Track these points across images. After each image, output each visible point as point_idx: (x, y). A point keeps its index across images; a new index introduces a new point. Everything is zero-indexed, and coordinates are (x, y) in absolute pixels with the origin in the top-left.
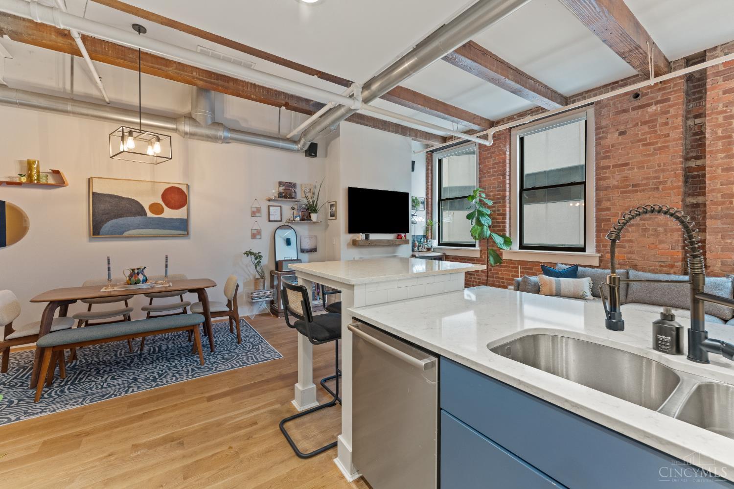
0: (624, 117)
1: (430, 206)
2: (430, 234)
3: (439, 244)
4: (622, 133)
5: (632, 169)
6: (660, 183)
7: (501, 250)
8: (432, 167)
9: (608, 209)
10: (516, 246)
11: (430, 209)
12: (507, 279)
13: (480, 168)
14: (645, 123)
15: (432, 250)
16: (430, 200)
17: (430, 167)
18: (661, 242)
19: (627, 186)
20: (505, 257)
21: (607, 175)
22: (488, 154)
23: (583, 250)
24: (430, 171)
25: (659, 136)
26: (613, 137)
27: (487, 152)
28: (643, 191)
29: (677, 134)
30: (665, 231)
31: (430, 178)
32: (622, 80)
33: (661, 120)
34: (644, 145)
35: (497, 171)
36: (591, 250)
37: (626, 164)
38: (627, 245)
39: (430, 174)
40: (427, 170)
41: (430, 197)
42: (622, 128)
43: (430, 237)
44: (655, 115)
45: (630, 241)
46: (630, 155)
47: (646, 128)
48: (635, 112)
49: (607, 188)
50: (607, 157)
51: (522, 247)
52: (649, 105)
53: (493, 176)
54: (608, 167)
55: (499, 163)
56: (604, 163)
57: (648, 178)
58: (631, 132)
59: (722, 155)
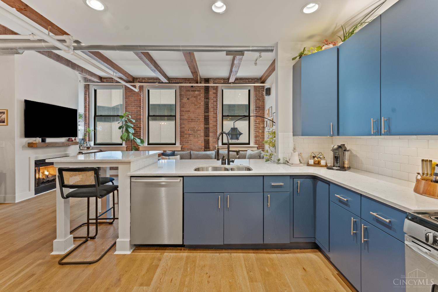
0: (188, 93)
1: (87, 119)
2: (87, 138)
3: (95, 144)
4: (188, 99)
5: (191, 113)
6: (199, 119)
7: (139, 146)
8: (89, 93)
9: (184, 128)
10: (146, 144)
11: (87, 121)
14: (195, 97)
15: (91, 148)
16: (87, 115)
17: (87, 93)
18: (199, 140)
19: (190, 119)
20: (141, 149)
21: (183, 114)
22: (131, 94)
23: (175, 144)
24: (87, 96)
25: (198, 103)
26: (185, 100)
27: (130, 93)
28: (194, 122)
29: (202, 103)
30: (200, 137)
31: (88, 100)
32: (188, 79)
33: (199, 98)
34: (194, 105)
35: (136, 104)
36: (178, 144)
37: (189, 111)
38: (190, 142)
39: (88, 98)
40: (85, 94)
41: (87, 113)
42: (188, 97)
43: (87, 140)
44: (197, 95)
45: (191, 140)
46: (190, 108)
47: (195, 99)
48: (192, 92)
49: (183, 120)
50: (183, 107)
51: (149, 144)
52: (196, 91)
53: (134, 106)
54: (184, 111)
55: (138, 100)
56: (183, 109)
57: (195, 117)
58: (191, 99)
59: (212, 113)
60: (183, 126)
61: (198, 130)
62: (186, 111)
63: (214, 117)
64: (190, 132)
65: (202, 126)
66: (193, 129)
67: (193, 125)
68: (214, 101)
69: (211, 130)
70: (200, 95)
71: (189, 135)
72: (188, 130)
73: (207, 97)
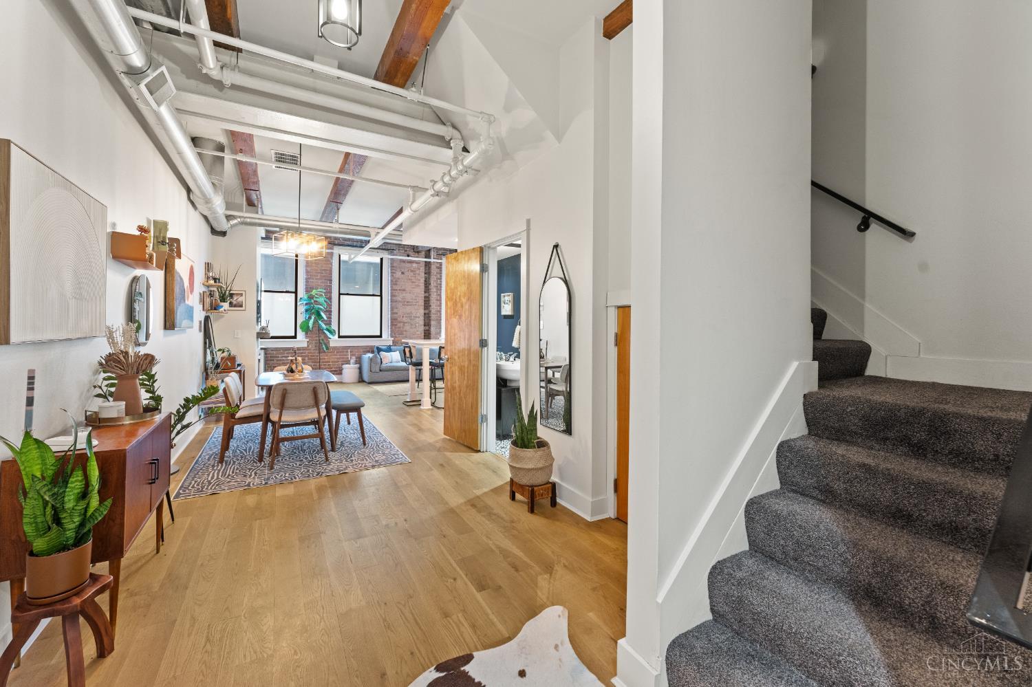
0: (403, 264)
4: (402, 273)
5: (406, 293)
6: (417, 302)
7: (329, 340)
9: (397, 313)
10: (336, 336)
12: (332, 362)
13: (306, 270)
14: (412, 271)
18: (417, 331)
19: (405, 302)
20: (332, 344)
21: (396, 294)
23: (380, 337)
25: (417, 279)
26: (398, 274)
28: (411, 305)
29: (422, 280)
30: (419, 326)
33: (418, 272)
34: (411, 282)
35: (324, 276)
36: (386, 336)
37: (404, 290)
38: (404, 333)
42: (403, 270)
44: (415, 268)
45: (406, 331)
46: (406, 286)
47: (412, 274)
48: (408, 264)
49: (396, 302)
50: (396, 284)
51: (340, 337)
52: (413, 262)
53: (320, 279)
54: (397, 290)
55: (327, 270)
56: (395, 287)
57: (412, 299)
58: (406, 274)
59: (435, 294)
60: (395, 311)
61: (416, 317)
62: (400, 290)
63: (437, 300)
64: (404, 319)
65: (422, 311)
66: (409, 315)
67: (408, 309)
68: (437, 279)
69: (433, 316)
70: (419, 269)
71: (404, 323)
72: (403, 317)
73: (428, 273)
